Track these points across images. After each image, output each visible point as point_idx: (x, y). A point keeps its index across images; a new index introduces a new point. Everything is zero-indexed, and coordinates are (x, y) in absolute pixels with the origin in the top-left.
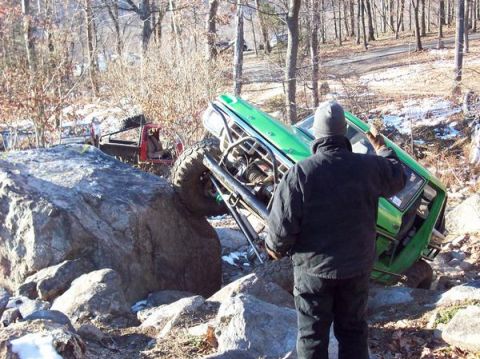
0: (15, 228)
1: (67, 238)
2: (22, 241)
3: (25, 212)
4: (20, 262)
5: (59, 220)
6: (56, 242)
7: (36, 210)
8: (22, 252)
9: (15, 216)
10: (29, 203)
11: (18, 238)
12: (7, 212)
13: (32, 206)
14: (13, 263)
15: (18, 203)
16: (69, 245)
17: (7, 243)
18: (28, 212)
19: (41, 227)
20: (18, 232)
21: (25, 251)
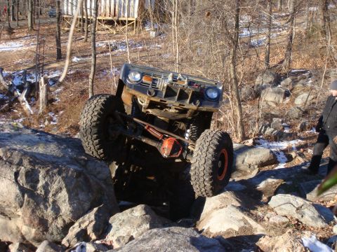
0: (47, 192)
1: (89, 192)
2: (54, 202)
3: (55, 178)
4: (56, 218)
5: (81, 179)
6: (82, 196)
7: (64, 175)
8: (57, 210)
9: (46, 183)
10: (55, 171)
11: (51, 200)
12: (38, 181)
13: (60, 173)
14: (50, 220)
15: (47, 172)
16: (91, 196)
17: (42, 206)
18: (58, 178)
19: (71, 188)
20: (50, 195)
21: (59, 209)
